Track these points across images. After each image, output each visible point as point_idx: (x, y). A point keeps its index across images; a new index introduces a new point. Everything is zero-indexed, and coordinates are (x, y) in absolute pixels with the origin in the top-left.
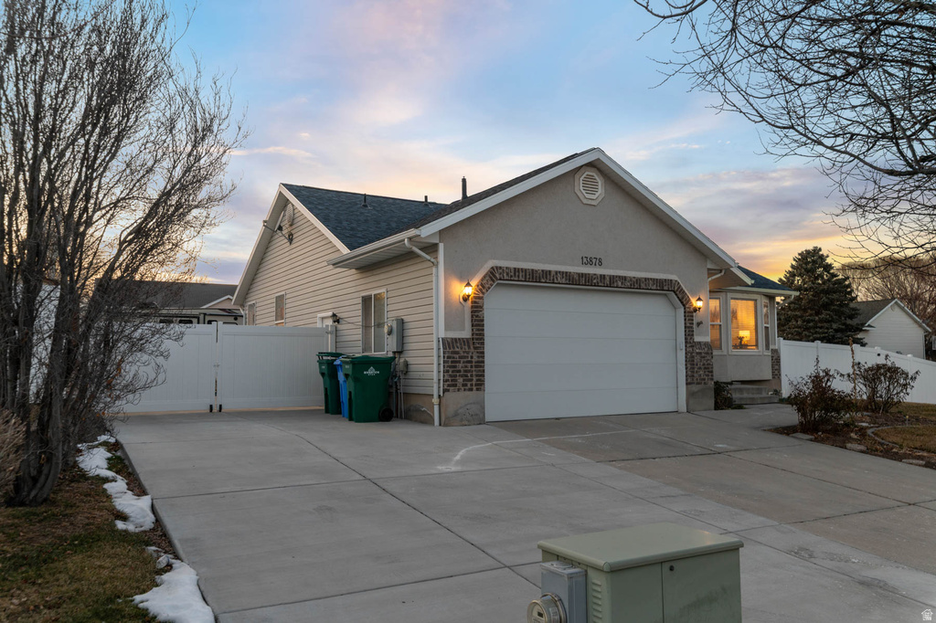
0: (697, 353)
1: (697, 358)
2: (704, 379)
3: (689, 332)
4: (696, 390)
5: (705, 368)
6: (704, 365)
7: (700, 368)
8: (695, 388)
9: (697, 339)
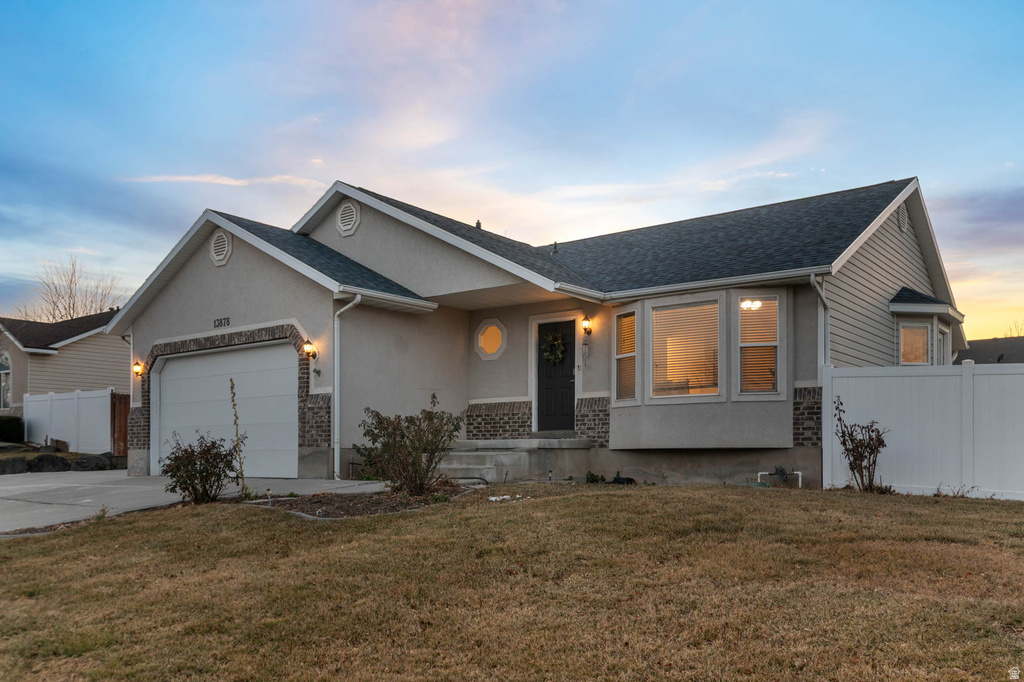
0: (310, 409)
1: (309, 415)
2: (317, 440)
3: (304, 384)
4: (306, 453)
5: (318, 427)
6: (316, 422)
7: (312, 427)
8: (307, 451)
9: (313, 391)
